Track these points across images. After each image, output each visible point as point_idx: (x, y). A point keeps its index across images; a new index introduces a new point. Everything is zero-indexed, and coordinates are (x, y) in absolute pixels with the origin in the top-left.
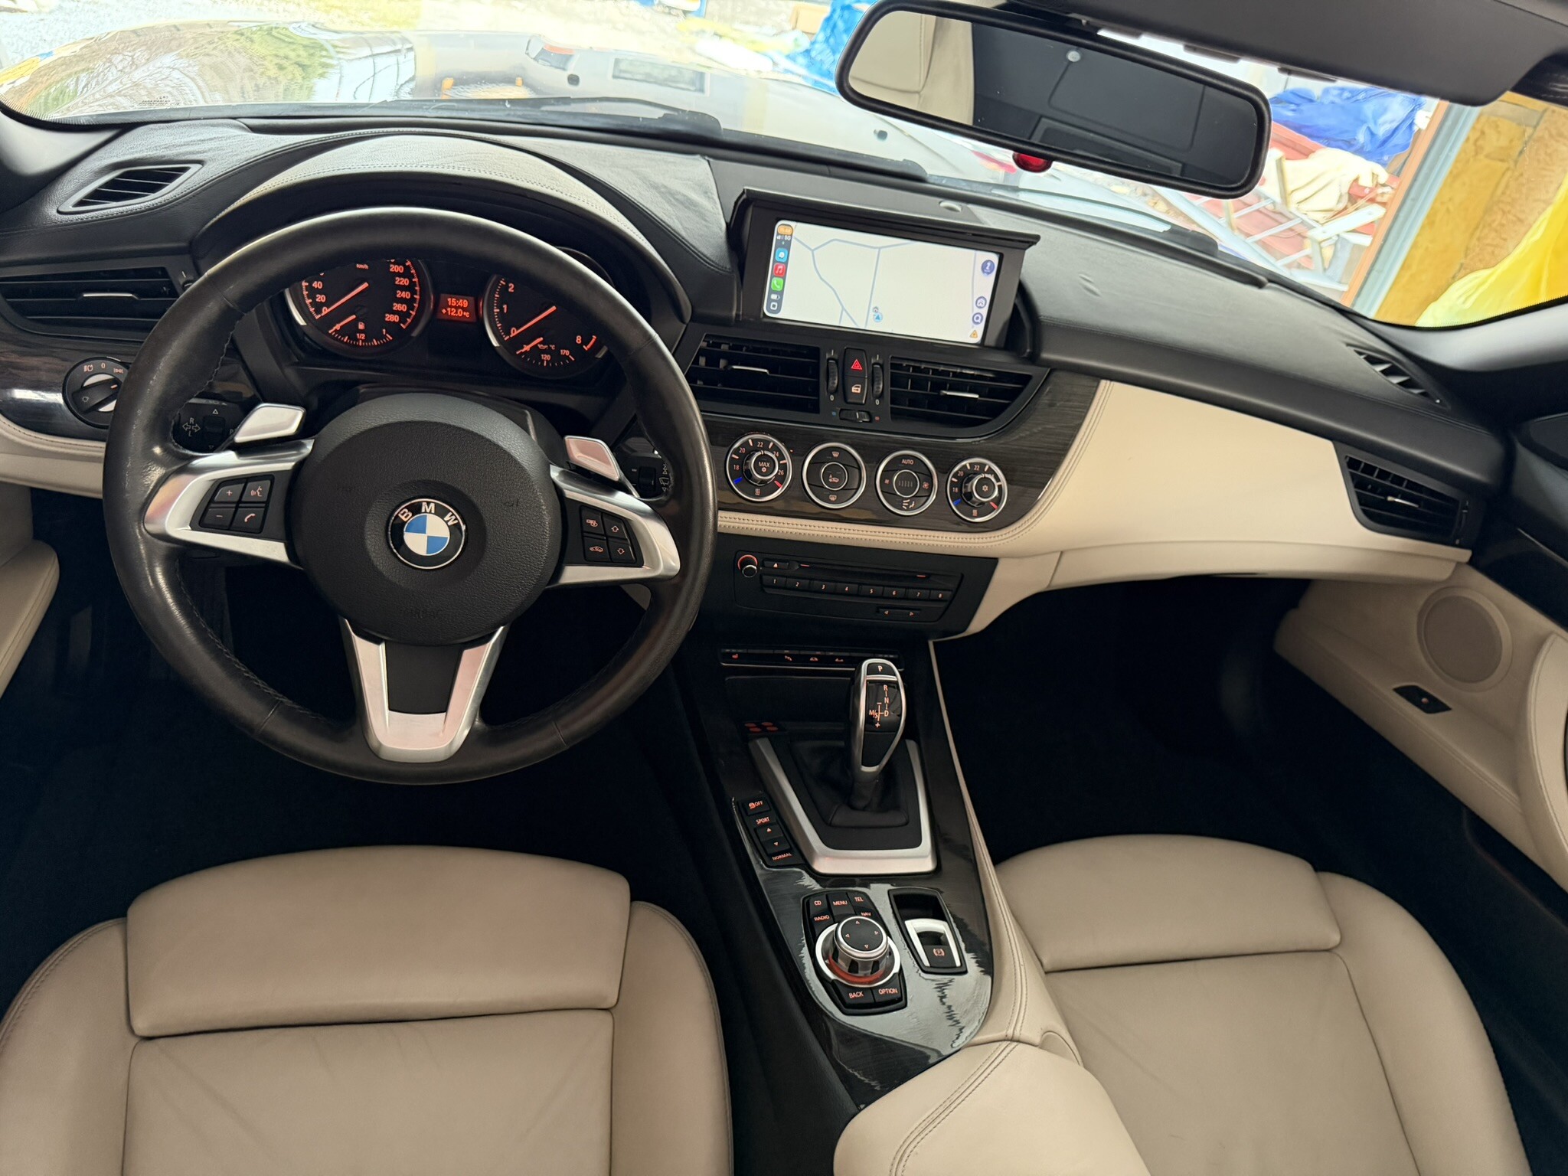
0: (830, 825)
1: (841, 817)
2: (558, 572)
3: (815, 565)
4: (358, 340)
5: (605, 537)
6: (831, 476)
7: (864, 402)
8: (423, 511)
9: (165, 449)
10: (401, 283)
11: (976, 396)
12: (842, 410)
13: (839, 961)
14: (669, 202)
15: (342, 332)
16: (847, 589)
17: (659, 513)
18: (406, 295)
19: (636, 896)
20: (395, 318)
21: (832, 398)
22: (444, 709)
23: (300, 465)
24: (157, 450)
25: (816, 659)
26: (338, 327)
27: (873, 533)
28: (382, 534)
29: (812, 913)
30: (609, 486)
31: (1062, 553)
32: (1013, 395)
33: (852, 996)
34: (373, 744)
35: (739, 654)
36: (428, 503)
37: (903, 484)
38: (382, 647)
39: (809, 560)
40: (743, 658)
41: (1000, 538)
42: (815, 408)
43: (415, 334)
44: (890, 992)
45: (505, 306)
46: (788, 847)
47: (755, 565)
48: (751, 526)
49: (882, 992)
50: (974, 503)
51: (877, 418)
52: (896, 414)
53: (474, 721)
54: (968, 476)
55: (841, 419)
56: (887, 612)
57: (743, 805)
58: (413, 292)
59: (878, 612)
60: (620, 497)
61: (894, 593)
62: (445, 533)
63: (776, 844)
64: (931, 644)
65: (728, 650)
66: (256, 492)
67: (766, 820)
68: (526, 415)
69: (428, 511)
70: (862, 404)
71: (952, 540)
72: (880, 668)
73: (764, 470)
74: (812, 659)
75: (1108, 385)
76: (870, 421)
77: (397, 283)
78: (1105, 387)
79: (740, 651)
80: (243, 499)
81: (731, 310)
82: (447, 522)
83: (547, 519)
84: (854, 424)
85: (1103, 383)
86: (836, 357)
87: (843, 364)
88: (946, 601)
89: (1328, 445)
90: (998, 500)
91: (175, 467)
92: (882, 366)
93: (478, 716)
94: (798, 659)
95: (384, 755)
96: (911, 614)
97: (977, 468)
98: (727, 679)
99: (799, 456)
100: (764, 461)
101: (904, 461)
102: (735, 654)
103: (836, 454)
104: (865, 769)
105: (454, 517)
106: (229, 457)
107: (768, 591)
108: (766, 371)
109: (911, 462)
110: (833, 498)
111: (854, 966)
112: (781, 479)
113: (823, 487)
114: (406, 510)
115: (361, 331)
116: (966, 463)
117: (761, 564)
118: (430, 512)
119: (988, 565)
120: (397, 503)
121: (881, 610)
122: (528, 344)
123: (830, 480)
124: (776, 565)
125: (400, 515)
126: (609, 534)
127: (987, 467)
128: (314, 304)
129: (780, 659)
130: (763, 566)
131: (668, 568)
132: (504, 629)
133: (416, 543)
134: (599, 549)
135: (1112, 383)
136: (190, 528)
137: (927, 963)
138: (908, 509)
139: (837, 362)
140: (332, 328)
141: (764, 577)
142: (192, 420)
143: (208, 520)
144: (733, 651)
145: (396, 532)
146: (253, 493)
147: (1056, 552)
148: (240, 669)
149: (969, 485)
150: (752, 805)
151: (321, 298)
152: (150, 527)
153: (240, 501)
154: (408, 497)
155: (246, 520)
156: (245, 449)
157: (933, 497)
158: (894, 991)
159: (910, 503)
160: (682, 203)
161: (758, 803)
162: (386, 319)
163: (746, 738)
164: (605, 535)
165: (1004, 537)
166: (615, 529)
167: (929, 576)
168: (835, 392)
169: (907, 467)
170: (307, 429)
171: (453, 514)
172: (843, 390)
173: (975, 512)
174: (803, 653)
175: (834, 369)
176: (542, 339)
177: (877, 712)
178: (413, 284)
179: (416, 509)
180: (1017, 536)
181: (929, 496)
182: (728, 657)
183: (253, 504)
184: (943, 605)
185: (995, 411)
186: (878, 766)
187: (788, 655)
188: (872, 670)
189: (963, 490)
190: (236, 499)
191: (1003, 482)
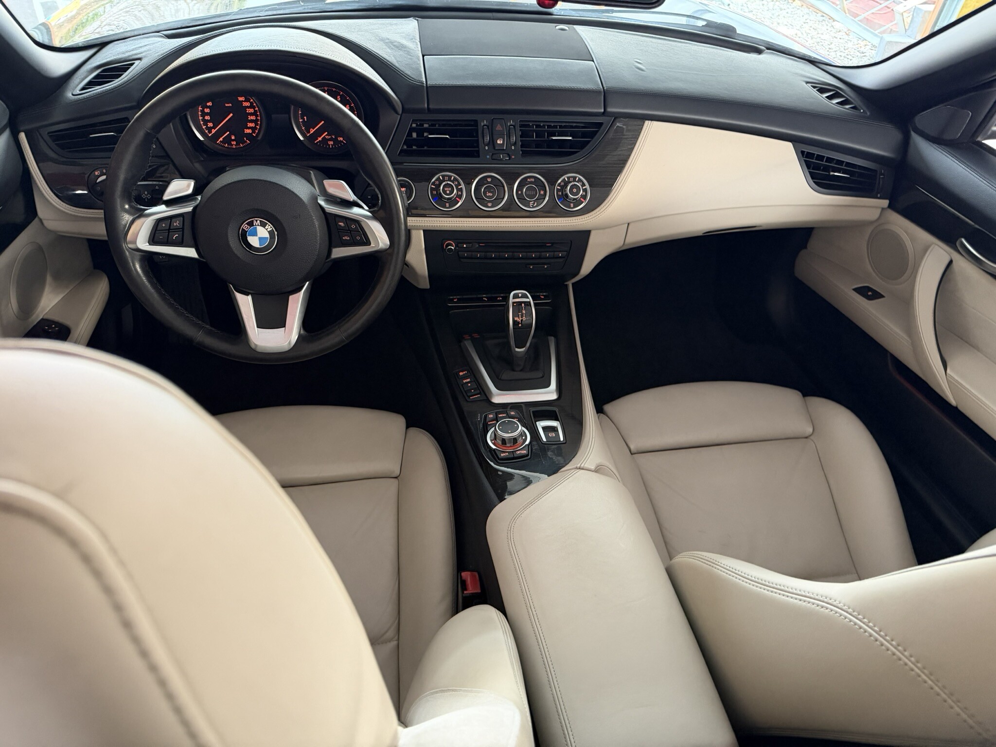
0: (501, 379)
1: (506, 375)
2: (330, 253)
3: (488, 244)
4: (233, 145)
5: (349, 231)
6: (487, 192)
7: (505, 148)
8: (254, 224)
9: (130, 206)
10: (250, 112)
11: (570, 138)
12: (493, 154)
13: (497, 440)
14: (389, 47)
15: (223, 142)
16: (506, 256)
17: (375, 217)
18: (253, 118)
19: (408, 426)
20: (249, 131)
21: (487, 148)
22: (284, 326)
23: (195, 208)
24: (127, 207)
25: (501, 299)
26: (221, 139)
27: (517, 222)
28: (236, 238)
29: (487, 421)
30: (349, 204)
31: (628, 224)
32: (592, 135)
33: (502, 455)
34: (253, 346)
36: (257, 221)
37: (528, 193)
38: (250, 298)
39: (485, 241)
40: (459, 300)
41: (588, 218)
42: (476, 154)
43: (259, 138)
44: (522, 452)
45: (305, 118)
46: (478, 392)
47: (453, 246)
48: (446, 225)
49: (519, 452)
50: (570, 200)
51: (513, 157)
52: (525, 154)
53: (300, 331)
54: (566, 183)
55: (492, 159)
56: (531, 267)
57: (456, 374)
58: (257, 116)
59: (526, 267)
60: (356, 210)
61: (534, 256)
62: (267, 235)
63: (473, 391)
64: (570, 286)
65: (451, 297)
66: (177, 224)
67: (468, 380)
68: (310, 173)
69: (257, 224)
70: (504, 150)
71: (560, 222)
72: (520, 295)
73: (448, 192)
74: (498, 299)
75: (650, 123)
76: (509, 159)
77: (247, 112)
78: (648, 125)
79: (458, 297)
80: (171, 228)
81: (424, 104)
82: (267, 229)
83: (317, 223)
84: (501, 161)
85: (647, 122)
86: (487, 124)
87: (491, 127)
88: (564, 257)
89: (789, 145)
90: (584, 197)
91: (137, 215)
92: (514, 126)
93: (302, 328)
94: (490, 299)
95: (259, 350)
96: (546, 267)
97: (571, 180)
98: (450, 312)
99: (468, 184)
100: (447, 187)
101: (528, 180)
102: (455, 299)
103: (489, 180)
104: (517, 350)
105: (270, 227)
106: (162, 208)
107: (462, 260)
108: (447, 136)
109: (533, 180)
110: (490, 205)
111: (504, 441)
112: (460, 197)
113: (484, 199)
114: (246, 225)
115: (233, 140)
116: (565, 177)
118: (258, 225)
119: (583, 236)
120: (242, 222)
121: (528, 266)
122: (320, 137)
123: (487, 195)
124: (465, 246)
125: (244, 228)
126: (350, 229)
127: (577, 179)
128: (207, 128)
129: (481, 300)
130: (458, 247)
131: (385, 244)
132: (308, 284)
133: (254, 241)
134: (346, 238)
135: (652, 122)
136: (148, 244)
137: (545, 439)
138: (533, 207)
139: (488, 126)
140: (218, 140)
141: (460, 253)
142: (146, 193)
143: (155, 239)
144: (455, 297)
145: (244, 237)
146: (175, 224)
147: (624, 224)
148: (183, 313)
149: (566, 190)
150: (461, 374)
151: (210, 125)
152: (131, 246)
153: (169, 229)
154: (246, 218)
155: (174, 238)
156: (170, 203)
157: (547, 198)
158: (525, 452)
159: (534, 204)
160: (397, 47)
161: (464, 373)
162: (245, 132)
163: (460, 340)
164: (349, 230)
165: (590, 217)
166: (353, 226)
167: (553, 244)
168: (488, 145)
169: (531, 183)
170: (197, 191)
171: (269, 225)
172: (493, 142)
173: (572, 205)
174: (493, 295)
175: (486, 131)
176: (327, 133)
177: (519, 318)
178: (256, 111)
179: (251, 224)
180: (598, 216)
181: (545, 199)
182: (452, 301)
183: (176, 230)
184: (563, 260)
185: (583, 145)
186: (524, 348)
187: (485, 297)
188: (516, 296)
189: (564, 193)
190: (168, 228)
191: (587, 186)
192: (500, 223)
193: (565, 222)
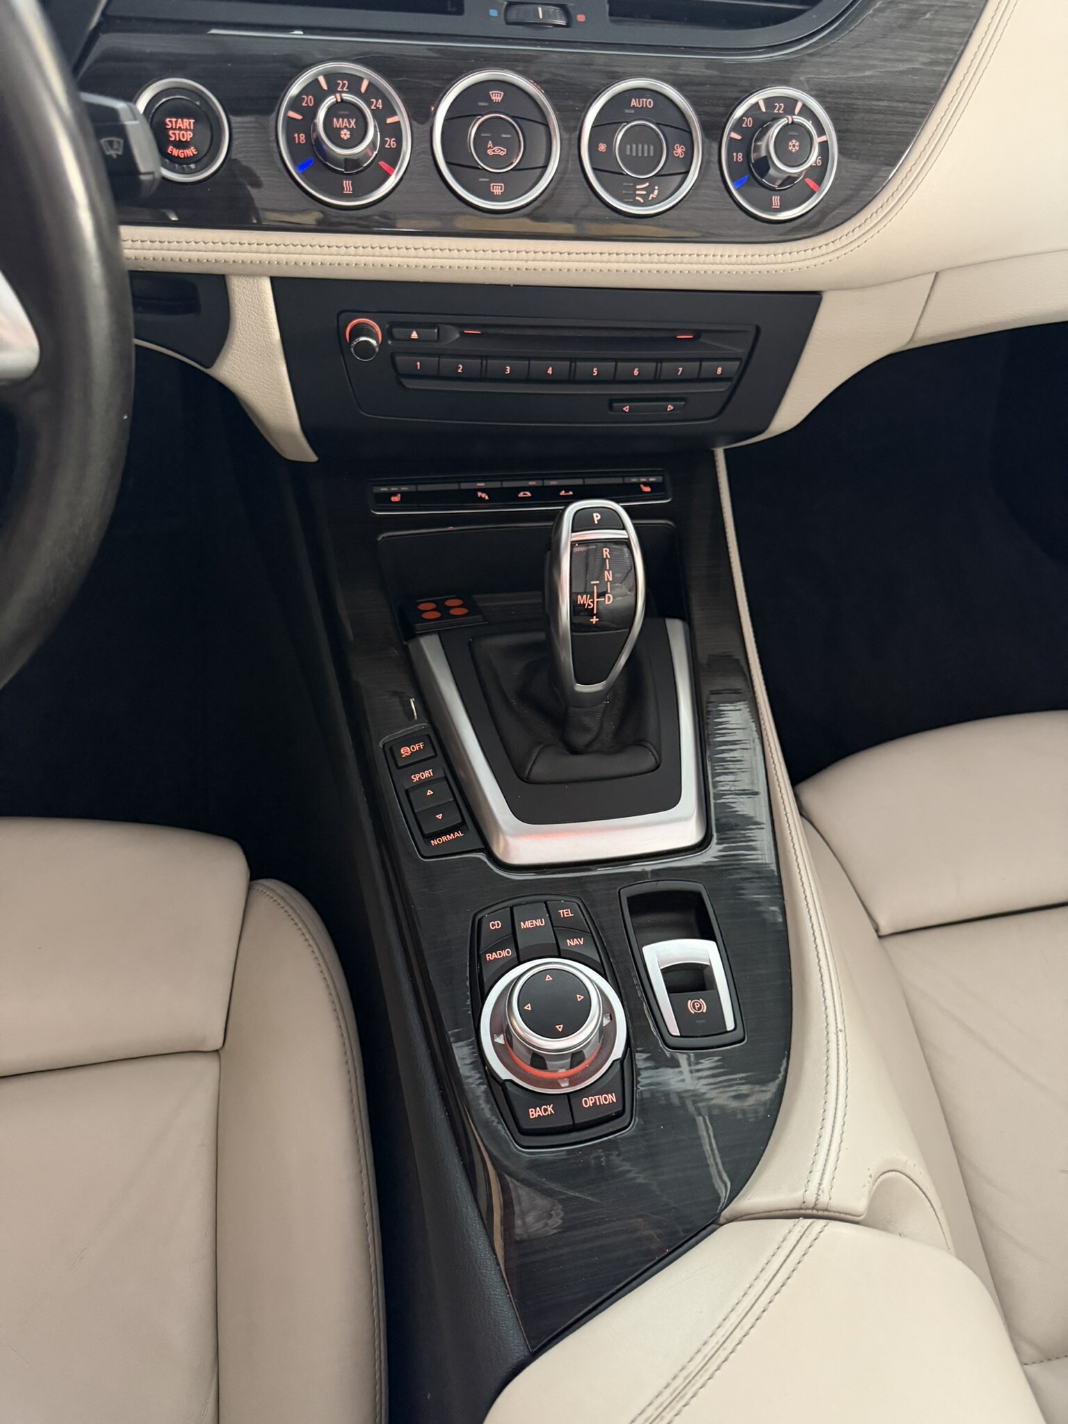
0: (526, 781)
3: (491, 331)
6: (490, 144)
12: (510, 4)
16: (550, 371)
25: (529, 494)
29: (483, 944)
31: (935, 275)
33: (534, 1113)
35: (402, 493)
37: (633, 149)
40: (408, 500)
41: (824, 249)
42: (455, 4)
44: (603, 1101)
46: (457, 820)
47: (375, 337)
49: (588, 1102)
50: (773, 180)
51: (581, 18)
52: (621, 9)
54: (761, 122)
55: (508, 23)
56: (626, 409)
57: (391, 749)
59: (611, 408)
61: (636, 372)
63: (439, 816)
64: (720, 454)
65: (384, 489)
67: (427, 774)
71: (734, 259)
72: (597, 517)
73: (345, 135)
74: (521, 495)
76: (568, 26)
79: (404, 489)
84: (537, 33)
88: (729, 379)
90: (819, 173)
94: (499, 496)
96: (670, 407)
97: (779, 108)
98: (380, 537)
100: (343, 117)
101: (634, 103)
102: (395, 494)
103: (497, 96)
104: (580, 688)
107: (410, 384)
109: (649, 103)
110: (497, 189)
111: (538, 1060)
112: (392, 157)
113: (477, 167)
116: (757, 98)
117: (388, 334)
121: (615, 405)
123: (490, 152)
124: (414, 335)
127: (799, 106)
129: (469, 497)
130: (392, 337)
137: (675, 1030)
138: (647, 203)
141: (398, 359)
144: (393, 489)
147: (928, 273)
149: (763, 144)
150: (405, 751)
157: (695, 174)
158: (612, 1098)
159: (650, 190)
161: (416, 747)
165: (832, 247)
167: (698, 334)
169: (641, 113)
173: (776, 200)
174: (506, 484)
177: (592, 597)
180: (856, 244)
181: (687, 173)
182: (384, 499)
184: (723, 388)
186: (604, 682)
187: (483, 490)
188: (582, 522)
189: (753, 156)
191: (832, 136)
192: (532, 255)
193: (749, 259)
